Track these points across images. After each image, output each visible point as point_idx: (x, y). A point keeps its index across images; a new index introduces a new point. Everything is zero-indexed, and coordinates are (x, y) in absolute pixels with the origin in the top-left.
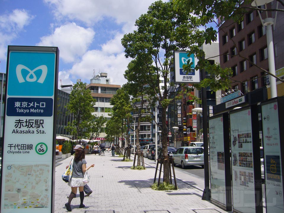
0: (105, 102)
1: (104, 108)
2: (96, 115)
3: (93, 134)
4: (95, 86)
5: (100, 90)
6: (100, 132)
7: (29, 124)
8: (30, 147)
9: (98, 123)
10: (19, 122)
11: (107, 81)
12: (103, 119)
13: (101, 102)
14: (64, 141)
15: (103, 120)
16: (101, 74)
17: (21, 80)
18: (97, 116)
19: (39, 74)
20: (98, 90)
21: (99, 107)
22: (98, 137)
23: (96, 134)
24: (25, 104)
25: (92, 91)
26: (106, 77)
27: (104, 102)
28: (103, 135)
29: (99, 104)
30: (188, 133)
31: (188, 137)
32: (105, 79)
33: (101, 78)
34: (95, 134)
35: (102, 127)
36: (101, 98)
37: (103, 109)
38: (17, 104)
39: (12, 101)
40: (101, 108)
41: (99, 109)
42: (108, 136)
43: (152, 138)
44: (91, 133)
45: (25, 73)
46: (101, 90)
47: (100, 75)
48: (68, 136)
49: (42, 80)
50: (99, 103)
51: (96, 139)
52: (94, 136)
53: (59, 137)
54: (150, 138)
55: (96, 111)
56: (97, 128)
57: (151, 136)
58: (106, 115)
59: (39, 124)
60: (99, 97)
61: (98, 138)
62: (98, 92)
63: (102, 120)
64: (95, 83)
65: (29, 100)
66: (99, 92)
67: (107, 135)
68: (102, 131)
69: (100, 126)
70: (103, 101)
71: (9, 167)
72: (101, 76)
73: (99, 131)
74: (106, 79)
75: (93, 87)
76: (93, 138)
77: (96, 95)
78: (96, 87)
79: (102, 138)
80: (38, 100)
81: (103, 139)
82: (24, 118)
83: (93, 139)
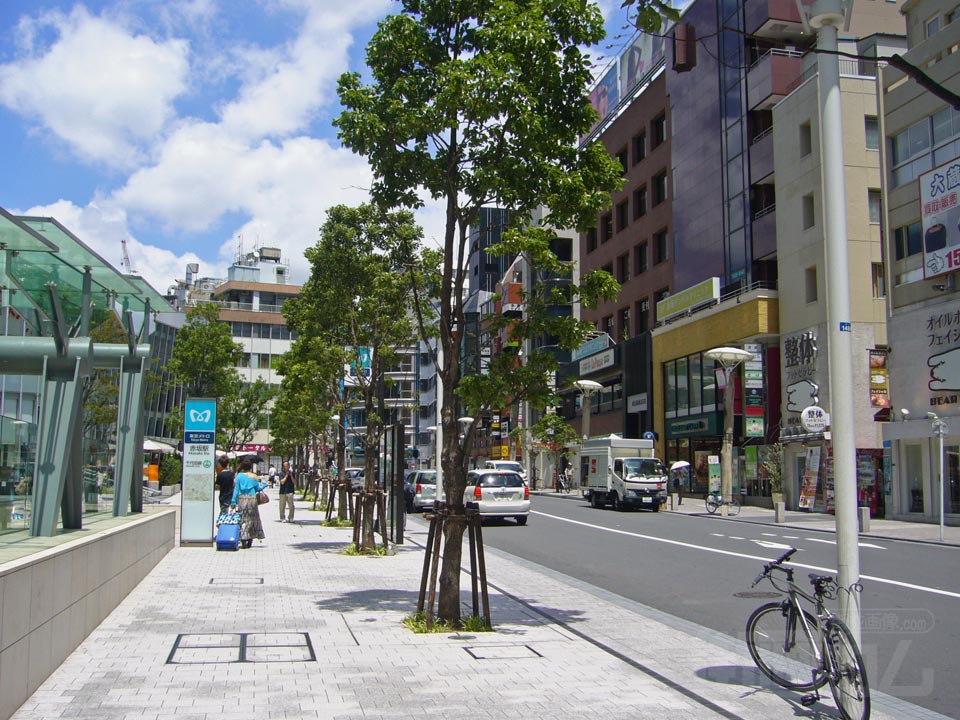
0: (273, 338)
1: (268, 355)
2: (243, 375)
3: (234, 434)
4: (243, 288)
5: (256, 300)
6: (257, 429)
7: (199, 449)
8: (200, 463)
9: (250, 402)
10: (193, 447)
11: (280, 272)
12: (266, 389)
13: (259, 337)
14: (162, 454)
15: (264, 391)
16: (261, 251)
17: (193, 420)
18: (248, 380)
19: (205, 416)
20: (250, 301)
21: (254, 354)
22: (251, 443)
23: (244, 433)
24: (196, 436)
25: (234, 303)
26: (277, 260)
27: (268, 337)
28: (263, 437)
29: (252, 345)
30: (505, 435)
31: (503, 447)
32: (273, 266)
33: (260, 265)
34: (240, 435)
35: (262, 412)
36: (259, 325)
37: (264, 360)
38: (191, 436)
39: (188, 434)
40: (259, 355)
41: (254, 360)
42: (277, 441)
43: (415, 447)
44: (230, 432)
45: (196, 415)
46: (261, 302)
47: (257, 255)
48: (169, 440)
49: (207, 420)
50: (254, 340)
51: (244, 448)
52: (237, 439)
53: (149, 445)
54: (411, 446)
55: (245, 365)
56: (247, 416)
57: (412, 442)
58: (273, 378)
59: (205, 449)
60: (255, 324)
61: (250, 445)
62: (251, 307)
63: (261, 390)
64: (243, 278)
65: (199, 433)
66: (254, 307)
67: (274, 438)
68: (261, 425)
69: (255, 409)
70: (266, 336)
71: (187, 476)
72: (263, 258)
73: (252, 425)
74: (277, 265)
75: (238, 291)
76: (236, 445)
77: (243, 318)
78: (245, 291)
79: (261, 446)
80: (205, 433)
81: (263, 448)
82: (196, 445)
83: (234, 449)
